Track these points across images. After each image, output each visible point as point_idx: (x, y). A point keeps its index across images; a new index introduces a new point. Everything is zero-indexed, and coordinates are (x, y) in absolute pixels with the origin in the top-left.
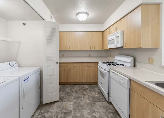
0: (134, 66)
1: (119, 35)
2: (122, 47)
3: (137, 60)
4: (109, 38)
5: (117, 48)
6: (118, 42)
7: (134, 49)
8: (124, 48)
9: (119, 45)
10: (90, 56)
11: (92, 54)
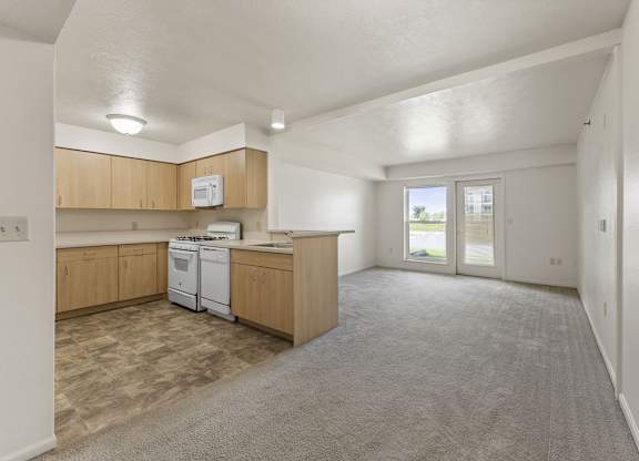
0: (241, 238)
1: (216, 183)
2: (222, 205)
3: (245, 227)
4: (196, 184)
5: (213, 208)
6: (214, 195)
7: (241, 209)
8: (225, 207)
9: (216, 202)
10: (135, 228)
11: (143, 222)
